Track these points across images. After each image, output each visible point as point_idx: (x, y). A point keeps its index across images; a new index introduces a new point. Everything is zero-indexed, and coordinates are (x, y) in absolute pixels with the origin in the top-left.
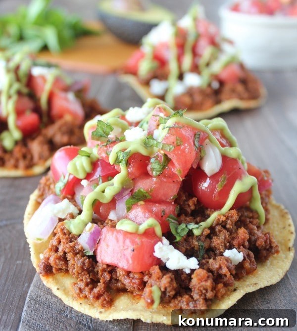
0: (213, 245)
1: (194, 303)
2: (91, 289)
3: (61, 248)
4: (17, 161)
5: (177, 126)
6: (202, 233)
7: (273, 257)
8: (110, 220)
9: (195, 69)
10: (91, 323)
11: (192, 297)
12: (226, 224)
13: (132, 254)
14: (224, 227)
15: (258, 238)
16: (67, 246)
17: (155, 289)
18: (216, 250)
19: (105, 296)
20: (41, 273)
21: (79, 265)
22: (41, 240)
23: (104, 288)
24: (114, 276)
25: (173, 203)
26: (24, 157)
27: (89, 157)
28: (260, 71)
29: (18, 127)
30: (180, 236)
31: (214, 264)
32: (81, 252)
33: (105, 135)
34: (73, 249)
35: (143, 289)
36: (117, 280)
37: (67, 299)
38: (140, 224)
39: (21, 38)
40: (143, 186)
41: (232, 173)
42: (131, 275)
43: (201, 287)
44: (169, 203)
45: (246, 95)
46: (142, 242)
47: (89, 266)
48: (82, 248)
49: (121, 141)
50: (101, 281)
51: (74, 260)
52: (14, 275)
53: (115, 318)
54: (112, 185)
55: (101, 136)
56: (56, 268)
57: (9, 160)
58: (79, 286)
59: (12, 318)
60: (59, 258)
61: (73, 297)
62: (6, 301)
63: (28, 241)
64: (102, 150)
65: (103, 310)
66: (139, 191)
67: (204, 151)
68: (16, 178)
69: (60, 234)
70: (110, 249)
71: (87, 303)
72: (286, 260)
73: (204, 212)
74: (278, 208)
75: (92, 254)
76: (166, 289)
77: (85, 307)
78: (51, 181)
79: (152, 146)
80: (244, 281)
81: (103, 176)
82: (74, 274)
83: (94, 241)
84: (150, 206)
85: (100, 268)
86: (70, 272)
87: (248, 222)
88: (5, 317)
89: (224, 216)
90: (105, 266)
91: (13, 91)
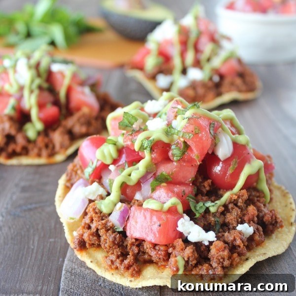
0: (227, 220)
1: (213, 270)
2: (122, 261)
3: (93, 226)
4: (40, 150)
5: (195, 116)
6: (217, 211)
7: (278, 231)
8: (135, 200)
9: (197, 64)
10: (123, 290)
11: (211, 266)
12: (237, 203)
13: (158, 229)
14: (236, 205)
15: (265, 214)
16: (100, 223)
17: (179, 258)
18: (229, 225)
19: (134, 266)
20: (75, 248)
21: (111, 240)
22: (73, 219)
23: (133, 259)
24: (142, 249)
25: (191, 184)
26: (47, 146)
27: (115, 144)
29: (40, 119)
30: (199, 213)
31: (229, 236)
32: (112, 229)
33: (130, 125)
34: (105, 226)
35: (168, 260)
36: (144, 253)
37: (100, 271)
38: (164, 203)
39: (29, 35)
40: (165, 170)
41: (242, 157)
42: (157, 248)
43: (219, 256)
45: (244, 88)
46: (167, 218)
47: (119, 240)
48: (113, 225)
49: (144, 130)
50: (130, 254)
51: (107, 236)
52: (49, 251)
53: (144, 286)
54: (138, 169)
55: (127, 126)
56: (89, 244)
57: (33, 149)
58: (111, 259)
59: (52, 288)
60: (92, 234)
61: (105, 268)
62: (45, 274)
63: (62, 220)
64: (127, 138)
65: (133, 279)
66: (162, 174)
67: (219, 138)
68: (39, 166)
69: (92, 213)
70: (139, 226)
71: (118, 273)
72: (289, 234)
73: (217, 193)
74: (279, 189)
75: (122, 230)
76: (188, 258)
77: (117, 277)
78: (78, 167)
79: (173, 134)
80: (254, 251)
81: (128, 162)
82: (106, 248)
83: (124, 218)
84: (172, 187)
85: (130, 242)
86: (102, 246)
87: (256, 201)
88: (45, 288)
89: (236, 195)
90: (134, 240)
91: (34, 86)
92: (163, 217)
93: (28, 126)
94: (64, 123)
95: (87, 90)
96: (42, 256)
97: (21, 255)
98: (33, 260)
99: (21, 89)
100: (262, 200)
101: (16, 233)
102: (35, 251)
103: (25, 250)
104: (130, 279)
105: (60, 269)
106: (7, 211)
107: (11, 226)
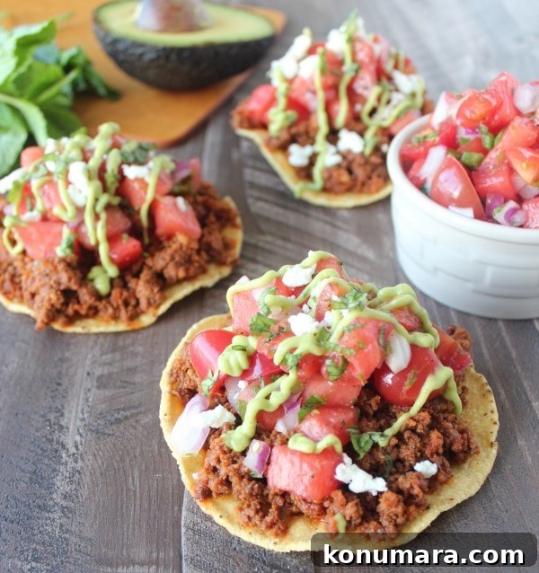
0: (402, 456)
1: (382, 529)
2: (263, 517)
3: (223, 471)
4: (116, 309)
5: (358, 324)
6: (389, 444)
8: (277, 432)
9: (355, 122)
10: (265, 556)
11: (380, 523)
12: (416, 429)
13: (311, 481)
14: (414, 432)
15: (454, 440)
16: (230, 468)
17: (338, 517)
18: (405, 462)
19: (279, 524)
20: (198, 498)
21: (247, 491)
22: (190, 454)
23: (278, 514)
24: (288, 500)
25: (353, 407)
26: (126, 304)
27: (244, 350)
29: (112, 260)
30: (364, 451)
31: (404, 482)
32: (248, 475)
33: (266, 328)
35: (323, 515)
36: (291, 504)
37: (233, 528)
38: (316, 441)
40: (316, 390)
41: (423, 367)
43: (391, 512)
44: (349, 408)
47: (258, 490)
48: (248, 470)
50: (272, 506)
51: (241, 485)
52: (157, 494)
53: (292, 550)
54: (279, 389)
55: (262, 330)
56: (217, 493)
57: (105, 308)
58: (247, 514)
59: (171, 555)
60: (221, 483)
61: (239, 525)
62: (158, 533)
63: (174, 455)
65: (277, 540)
66: (312, 397)
67: (391, 348)
68: (117, 334)
70: (285, 473)
71: (256, 531)
72: (487, 460)
75: (262, 477)
76: (351, 518)
77: (256, 537)
80: (438, 493)
81: (265, 376)
82: (240, 499)
83: (263, 461)
85: (272, 491)
86: (235, 496)
87: (442, 419)
88: (162, 555)
89: (414, 420)
90: (278, 492)
91: (99, 208)
92: (317, 464)
93: (95, 272)
94: (149, 262)
95: (181, 203)
96: (149, 504)
97: (119, 503)
98: (139, 511)
99: (80, 210)
101: (105, 464)
102: (138, 496)
103: (124, 493)
104: (274, 540)
105: (177, 524)
106: (85, 425)
107: (96, 453)
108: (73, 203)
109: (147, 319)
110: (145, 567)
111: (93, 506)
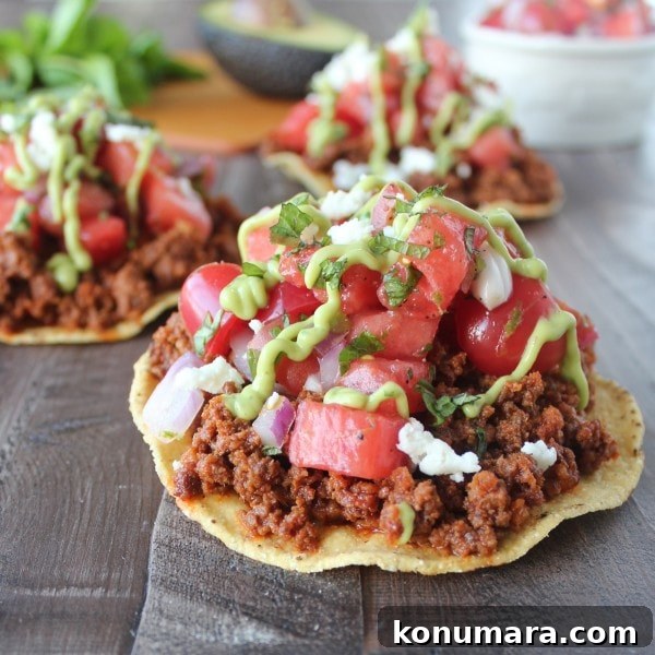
0: (500, 435)
1: (473, 533)
2: (280, 518)
4: (84, 311)
5: (434, 211)
6: (481, 414)
7: (606, 467)
8: (307, 392)
9: (423, 139)
10: (282, 577)
11: (470, 523)
12: (521, 400)
13: (358, 444)
14: (519, 404)
15: (580, 426)
16: (232, 438)
17: (402, 506)
18: (505, 446)
19: (307, 528)
20: (178, 494)
21: (257, 471)
22: (171, 435)
23: (305, 513)
24: (321, 494)
25: (424, 360)
26: (99, 305)
27: (261, 277)
28: (547, 151)
29: (84, 245)
30: (441, 416)
31: (506, 465)
32: (260, 449)
33: (294, 233)
34: (243, 443)
35: (377, 514)
36: (327, 501)
37: (233, 539)
38: (369, 393)
39: (37, 83)
40: (369, 327)
41: (531, 305)
42: (355, 489)
43: (486, 502)
44: (419, 360)
45: (524, 193)
46: (377, 423)
47: (274, 472)
48: (260, 441)
49: (323, 245)
50: (297, 502)
51: (247, 463)
52: (118, 507)
53: (327, 568)
54: (312, 325)
55: (287, 235)
56: (209, 483)
57: (68, 310)
58: (257, 513)
59: (130, 575)
60: (216, 463)
61: (242, 535)
62: (112, 550)
63: (147, 439)
64: (287, 262)
65: (303, 555)
66: (363, 336)
67: (483, 261)
68: (82, 346)
69: (214, 418)
70: (315, 441)
71: (270, 545)
72: (629, 472)
74: (607, 386)
75: (280, 452)
76: (422, 506)
77: (268, 551)
78: (177, 333)
79: (389, 250)
80: (558, 502)
81: (291, 313)
82: (246, 491)
83: (284, 426)
84: (384, 363)
85: (296, 477)
86: (238, 488)
87: (560, 400)
88: (115, 576)
89: (519, 383)
90: (305, 473)
91: (71, 173)
92: (370, 420)
93: (57, 261)
94: (135, 256)
95: (184, 185)
96: (104, 517)
97: (57, 516)
98: (86, 526)
99: (42, 178)
100: (572, 399)
101: (42, 475)
102: (87, 508)
103: (67, 505)
104: (297, 554)
105: (144, 541)
106: (20, 434)
107: (31, 462)
108: (32, 163)
109: (127, 330)
110: (87, 589)
111: (15, 519)
